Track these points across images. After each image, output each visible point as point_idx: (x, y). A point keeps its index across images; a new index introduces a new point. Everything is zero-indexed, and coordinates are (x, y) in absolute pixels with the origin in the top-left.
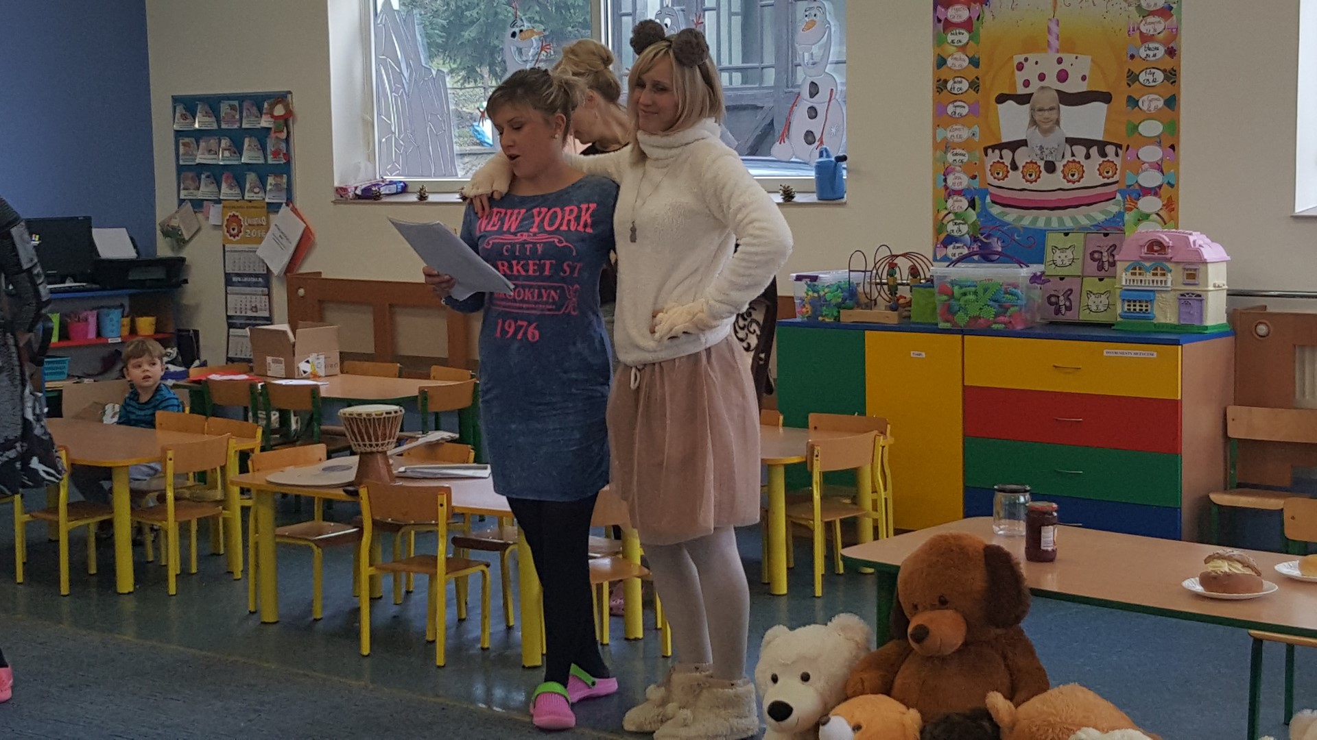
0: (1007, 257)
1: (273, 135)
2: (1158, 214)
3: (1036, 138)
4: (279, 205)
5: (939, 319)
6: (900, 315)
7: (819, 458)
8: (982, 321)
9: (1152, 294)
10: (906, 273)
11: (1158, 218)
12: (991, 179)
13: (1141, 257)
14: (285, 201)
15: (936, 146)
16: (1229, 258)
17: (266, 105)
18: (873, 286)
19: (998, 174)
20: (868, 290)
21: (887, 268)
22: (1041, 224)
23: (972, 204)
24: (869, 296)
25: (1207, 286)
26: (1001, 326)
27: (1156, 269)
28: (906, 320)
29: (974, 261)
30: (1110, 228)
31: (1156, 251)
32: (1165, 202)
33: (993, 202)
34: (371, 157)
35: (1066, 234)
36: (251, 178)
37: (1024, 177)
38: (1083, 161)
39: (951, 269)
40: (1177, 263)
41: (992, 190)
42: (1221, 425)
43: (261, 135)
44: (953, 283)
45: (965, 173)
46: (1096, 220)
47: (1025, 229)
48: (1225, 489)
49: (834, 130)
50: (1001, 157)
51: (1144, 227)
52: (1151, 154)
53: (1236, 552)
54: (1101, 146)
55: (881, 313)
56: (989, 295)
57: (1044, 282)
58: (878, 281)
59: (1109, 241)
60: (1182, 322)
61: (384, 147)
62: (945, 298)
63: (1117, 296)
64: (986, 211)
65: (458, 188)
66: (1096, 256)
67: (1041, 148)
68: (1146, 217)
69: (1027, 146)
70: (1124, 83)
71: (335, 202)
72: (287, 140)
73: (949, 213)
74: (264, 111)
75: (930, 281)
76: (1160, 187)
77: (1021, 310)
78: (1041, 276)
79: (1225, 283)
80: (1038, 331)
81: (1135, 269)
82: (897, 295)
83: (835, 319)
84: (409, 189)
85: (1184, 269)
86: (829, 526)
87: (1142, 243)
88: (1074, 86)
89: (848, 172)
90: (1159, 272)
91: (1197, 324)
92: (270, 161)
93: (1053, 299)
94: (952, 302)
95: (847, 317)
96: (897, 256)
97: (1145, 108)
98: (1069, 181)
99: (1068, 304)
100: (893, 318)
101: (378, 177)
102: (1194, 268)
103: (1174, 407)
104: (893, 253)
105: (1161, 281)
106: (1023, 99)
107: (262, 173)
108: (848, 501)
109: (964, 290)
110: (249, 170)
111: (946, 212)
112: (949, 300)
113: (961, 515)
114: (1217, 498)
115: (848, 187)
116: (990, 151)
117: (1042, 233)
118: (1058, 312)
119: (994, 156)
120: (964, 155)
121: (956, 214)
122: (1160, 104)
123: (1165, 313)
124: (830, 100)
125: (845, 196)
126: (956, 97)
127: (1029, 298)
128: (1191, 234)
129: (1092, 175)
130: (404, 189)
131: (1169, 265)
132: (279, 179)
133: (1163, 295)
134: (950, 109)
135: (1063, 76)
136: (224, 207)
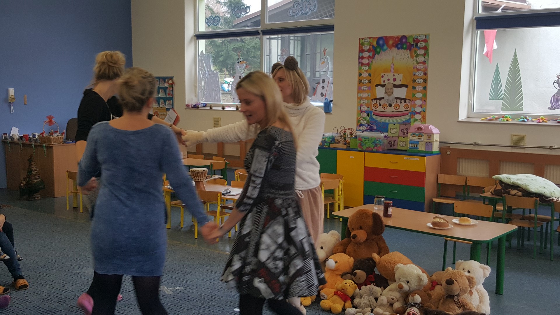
0: (377, 130)
1: (168, 89)
2: (420, 119)
3: (386, 97)
4: (170, 109)
5: (358, 147)
6: (347, 146)
7: (324, 186)
8: (370, 148)
9: (418, 142)
10: (349, 134)
11: (420, 121)
12: (373, 108)
13: (415, 132)
14: (171, 108)
15: (358, 98)
16: (440, 133)
17: (166, 80)
18: (340, 137)
19: (375, 107)
20: (338, 138)
21: (343, 132)
22: (387, 121)
23: (368, 115)
24: (338, 140)
25: (433, 140)
26: (376, 150)
27: (419, 135)
28: (348, 148)
29: (368, 131)
30: (407, 123)
31: (419, 130)
32: (422, 116)
33: (374, 114)
34: (196, 96)
35: (394, 124)
36: (162, 101)
37: (383, 108)
38: (399, 104)
39: (362, 133)
40: (425, 134)
41: (373, 111)
42: (436, 179)
43: (165, 89)
44: (362, 137)
45: (366, 106)
46: (402, 120)
47: (383, 122)
48: (437, 197)
49: (329, 93)
50: (376, 102)
51: (416, 123)
52: (418, 102)
53: (442, 216)
54: (405, 100)
55: (341, 145)
56: (372, 141)
57: (388, 138)
58: (341, 136)
59: (406, 127)
60: (426, 150)
61: (200, 93)
62: (360, 141)
63: (408, 142)
64: (372, 118)
65: (222, 106)
66: (403, 131)
67: (388, 100)
68: (417, 120)
69: (384, 99)
70: (412, 83)
71: (186, 109)
72: (172, 90)
73: (360, 118)
74: (166, 82)
75: (356, 137)
76: (421, 112)
77: (381, 146)
78: (387, 136)
79: (438, 139)
80: (386, 152)
81: (413, 135)
82: (346, 140)
83: (329, 146)
84: (207, 106)
85: (427, 135)
86: (326, 205)
87: (416, 128)
88: (397, 83)
89: (333, 105)
90: (420, 136)
91: (430, 151)
92: (167, 96)
93: (390, 143)
94: (362, 143)
95: (332, 146)
96: (346, 129)
97: (417, 89)
98: (395, 109)
99: (394, 144)
100: (345, 147)
101: (198, 102)
102: (430, 135)
103: (424, 174)
104: (345, 128)
105: (421, 139)
106: (383, 86)
107: (165, 99)
108: (331, 198)
109: (366, 139)
110: (162, 99)
111: (360, 117)
112: (361, 142)
113: (363, 204)
114: (435, 200)
115: (333, 109)
116: (373, 100)
117: (388, 124)
118: (391, 146)
119: (374, 102)
120: (366, 101)
121: (363, 118)
122: (422, 88)
123: (422, 148)
124: (328, 84)
125: (332, 111)
126: (364, 85)
127: (383, 142)
128: (429, 126)
129: (402, 108)
130: (206, 105)
131: (423, 134)
132: (169, 101)
133: (421, 142)
134: (362, 88)
135: (394, 80)
136: (154, 109)
